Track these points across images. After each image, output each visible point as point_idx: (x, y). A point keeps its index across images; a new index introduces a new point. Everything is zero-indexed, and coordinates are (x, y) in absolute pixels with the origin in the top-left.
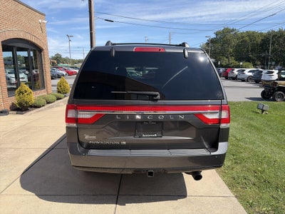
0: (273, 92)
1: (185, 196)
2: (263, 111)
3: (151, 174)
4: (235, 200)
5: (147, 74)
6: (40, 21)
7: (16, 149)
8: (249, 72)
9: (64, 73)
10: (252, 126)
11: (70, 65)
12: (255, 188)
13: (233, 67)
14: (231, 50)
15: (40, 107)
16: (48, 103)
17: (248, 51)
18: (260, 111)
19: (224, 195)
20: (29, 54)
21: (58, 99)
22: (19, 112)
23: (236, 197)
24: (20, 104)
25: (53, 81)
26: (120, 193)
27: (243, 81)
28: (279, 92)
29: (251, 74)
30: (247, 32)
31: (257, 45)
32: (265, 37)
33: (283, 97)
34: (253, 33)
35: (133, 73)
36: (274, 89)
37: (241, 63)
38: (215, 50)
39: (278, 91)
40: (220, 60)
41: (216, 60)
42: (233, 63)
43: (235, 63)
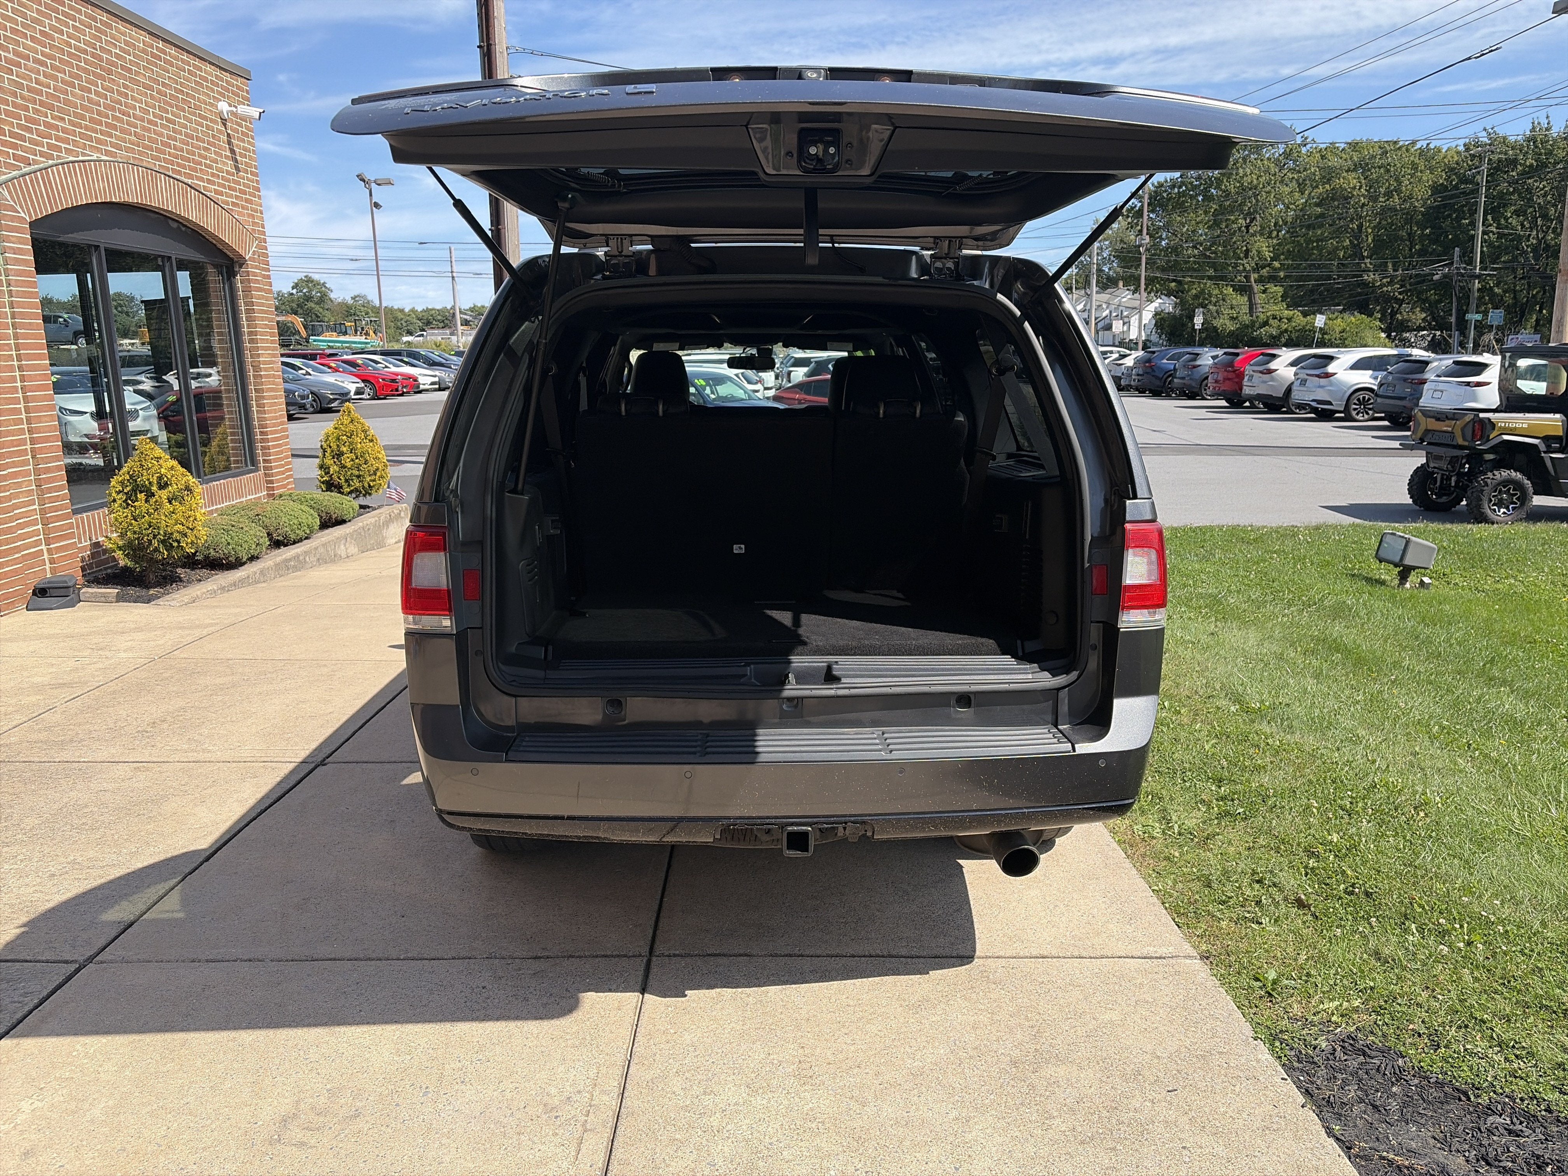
0: (1472, 475)
1: (966, 957)
2: (1405, 573)
3: (798, 841)
4: (1200, 970)
5: (800, 386)
6: (223, 106)
7: (140, 765)
8: (1359, 365)
9: (351, 385)
10: (1336, 646)
11: (375, 341)
12: (1298, 920)
13: (1275, 342)
14: (1263, 247)
15: (237, 564)
16: (277, 545)
17: (1356, 252)
18: (1389, 574)
19: (1150, 950)
20: (170, 285)
21: (329, 522)
22: (131, 591)
23: (1205, 957)
24: (135, 549)
25: (293, 426)
26: (659, 948)
27: (1324, 414)
28: (1505, 474)
29: (1365, 378)
30: (1354, 146)
31: (1409, 217)
32: (1451, 170)
33: (1524, 499)
34: (1387, 148)
35: (720, 380)
36: (1475, 457)
37: (1320, 320)
38: (1175, 250)
39: (1498, 465)
40: (1202, 300)
41: (1182, 303)
42: (1274, 317)
43: (1287, 319)
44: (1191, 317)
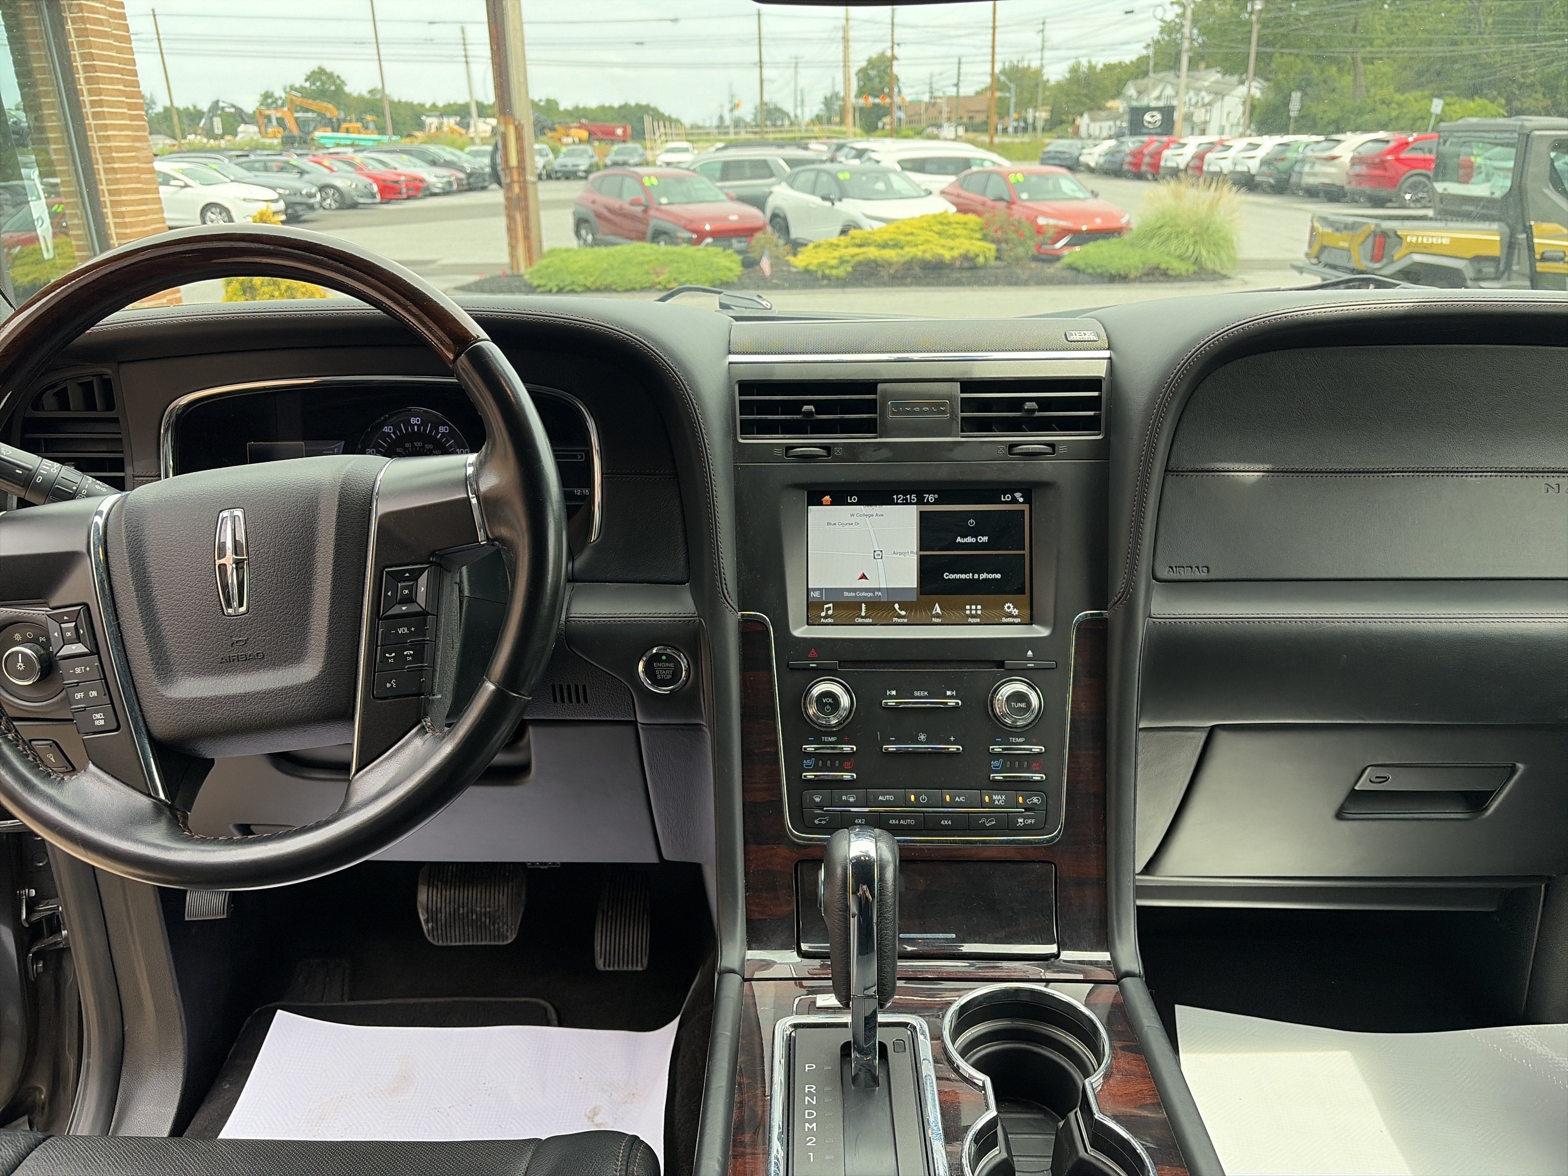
37: (1436, 106)
41: (1278, 87)
42: (1383, 102)
43: (1398, 104)
44: (1286, 103)
